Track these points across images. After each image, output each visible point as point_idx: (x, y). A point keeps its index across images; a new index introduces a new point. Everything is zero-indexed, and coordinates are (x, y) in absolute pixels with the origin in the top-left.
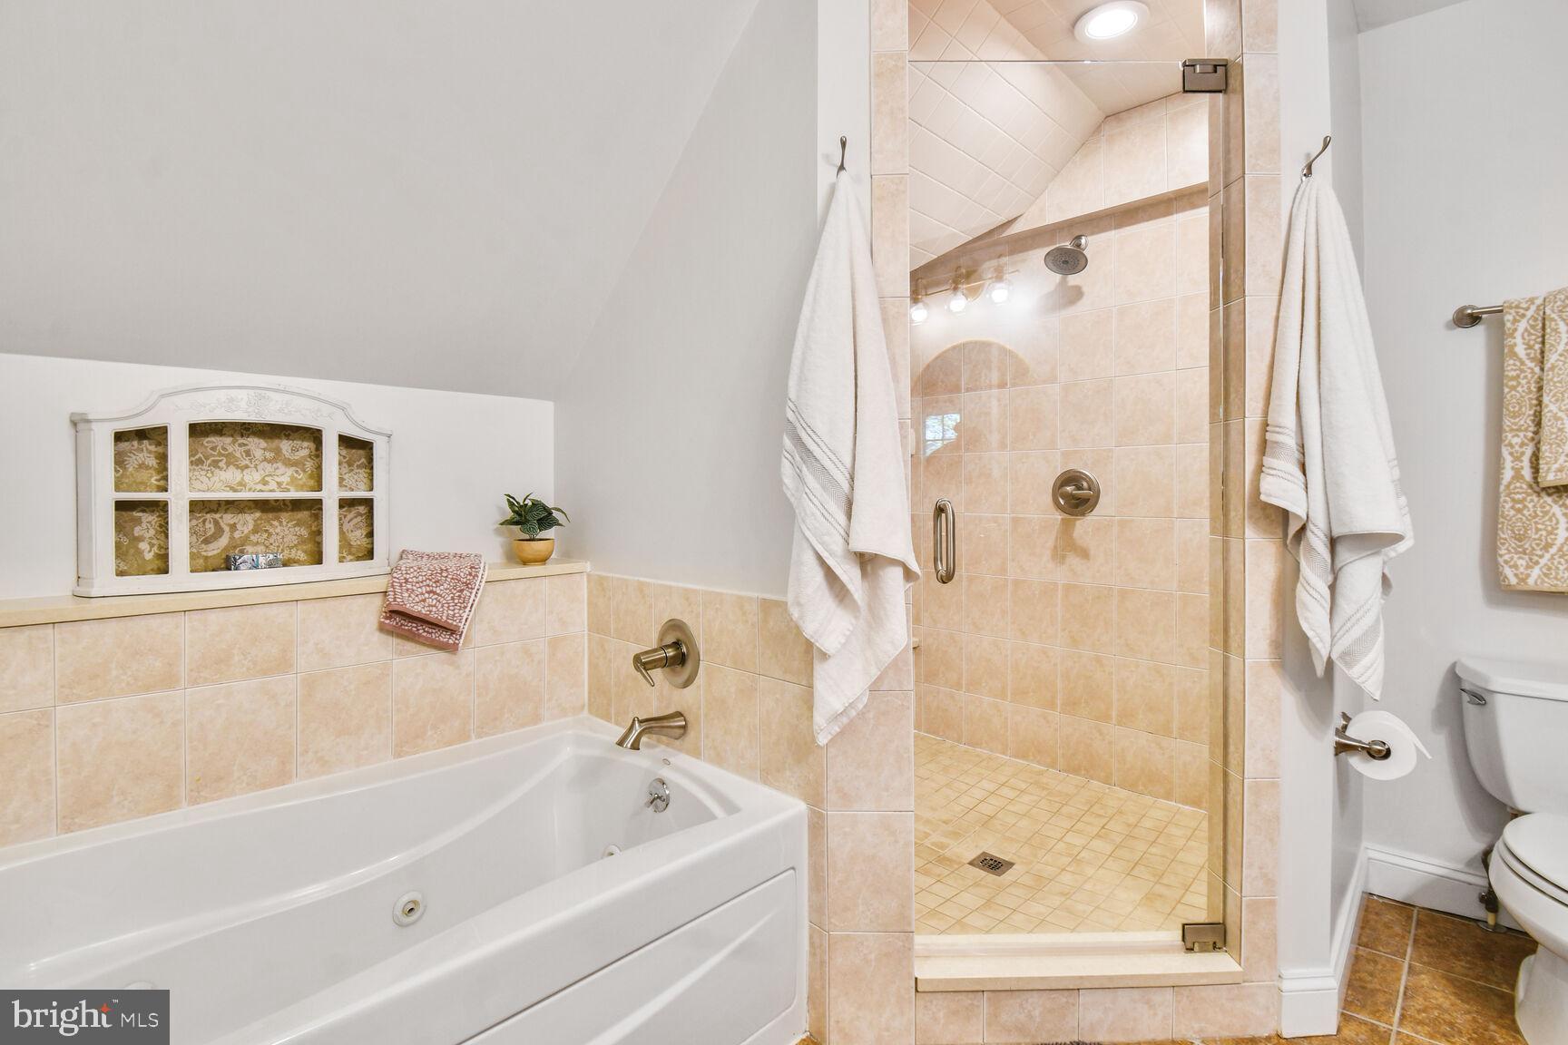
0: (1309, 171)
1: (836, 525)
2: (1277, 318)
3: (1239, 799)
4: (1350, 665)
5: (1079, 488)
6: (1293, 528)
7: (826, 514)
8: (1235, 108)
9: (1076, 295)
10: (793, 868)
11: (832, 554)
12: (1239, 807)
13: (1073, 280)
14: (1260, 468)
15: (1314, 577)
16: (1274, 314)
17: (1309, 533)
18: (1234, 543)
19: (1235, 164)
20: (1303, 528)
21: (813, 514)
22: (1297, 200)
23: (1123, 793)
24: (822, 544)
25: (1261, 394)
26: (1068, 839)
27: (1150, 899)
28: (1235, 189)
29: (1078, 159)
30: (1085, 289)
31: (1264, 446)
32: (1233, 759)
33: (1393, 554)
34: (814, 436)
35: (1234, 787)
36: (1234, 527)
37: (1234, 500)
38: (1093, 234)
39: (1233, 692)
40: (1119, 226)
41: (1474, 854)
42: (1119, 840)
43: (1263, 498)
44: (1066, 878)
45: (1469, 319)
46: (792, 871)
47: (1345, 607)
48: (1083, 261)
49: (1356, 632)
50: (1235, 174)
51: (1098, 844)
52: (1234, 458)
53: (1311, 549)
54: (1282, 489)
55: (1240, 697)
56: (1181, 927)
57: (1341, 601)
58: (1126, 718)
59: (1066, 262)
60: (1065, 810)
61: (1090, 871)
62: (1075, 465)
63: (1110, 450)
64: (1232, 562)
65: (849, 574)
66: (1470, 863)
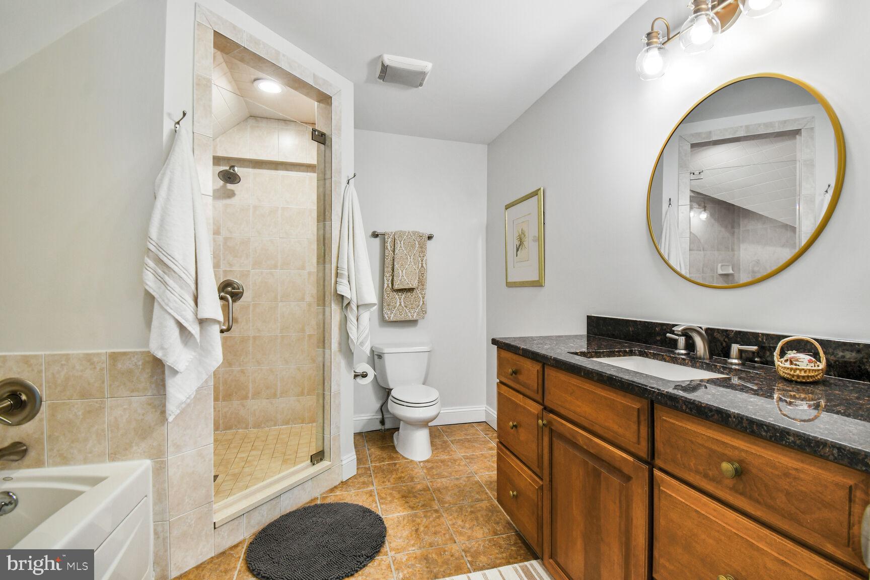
0: (348, 183)
1: (189, 306)
2: (340, 230)
3: (329, 401)
4: (362, 346)
5: (234, 288)
6: (346, 302)
7: (183, 300)
8: (328, 152)
9: (231, 194)
10: (146, 496)
11: (186, 320)
12: (329, 404)
13: (230, 186)
14: (336, 282)
15: (352, 317)
16: (339, 229)
17: (351, 304)
18: (327, 309)
19: (328, 172)
20: (349, 303)
21: (175, 301)
22: (346, 191)
23: (255, 430)
24: (181, 316)
25: (336, 256)
26: (239, 456)
27: (285, 461)
28: (328, 182)
29: (236, 130)
30: (236, 192)
31: (337, 275)
32: (327, 388)
33: (372, 310)
34: (173, 260)
35: (327, 398)
36: (327, 303)
37: (327, 293)
38: (241, 167)
39: (327, 364)
40: (254, 167)
41: (377, 408)
42: (261, 447)
43: (338, 292)
44: (247, 470)
45: (375, 235)
46: (146, 498)
47: (361, 328)
48: (238, 180)
49: (364, 335)
50: (328, 176)
51: (253, 453)
52: (327, 278)
53: (352, 309)
54: (343, 289)
55: (329, 364)
56: (310, 457)
57: (360, 326)
58: (257, 394)
59: (230, 178)
60: (232, 446)
61: (255, 463)
62: (230, 278)
63: (249, 271)
64: (326, 316)
65: (194, 329)
66: (377, 412)
